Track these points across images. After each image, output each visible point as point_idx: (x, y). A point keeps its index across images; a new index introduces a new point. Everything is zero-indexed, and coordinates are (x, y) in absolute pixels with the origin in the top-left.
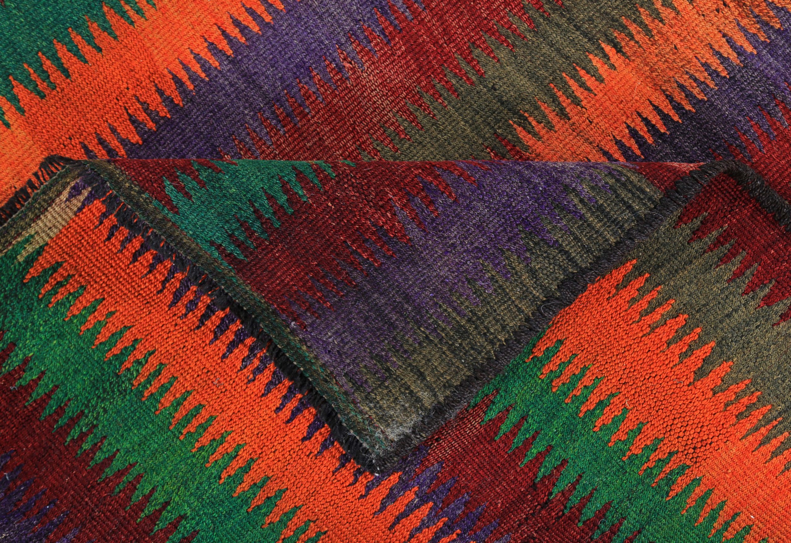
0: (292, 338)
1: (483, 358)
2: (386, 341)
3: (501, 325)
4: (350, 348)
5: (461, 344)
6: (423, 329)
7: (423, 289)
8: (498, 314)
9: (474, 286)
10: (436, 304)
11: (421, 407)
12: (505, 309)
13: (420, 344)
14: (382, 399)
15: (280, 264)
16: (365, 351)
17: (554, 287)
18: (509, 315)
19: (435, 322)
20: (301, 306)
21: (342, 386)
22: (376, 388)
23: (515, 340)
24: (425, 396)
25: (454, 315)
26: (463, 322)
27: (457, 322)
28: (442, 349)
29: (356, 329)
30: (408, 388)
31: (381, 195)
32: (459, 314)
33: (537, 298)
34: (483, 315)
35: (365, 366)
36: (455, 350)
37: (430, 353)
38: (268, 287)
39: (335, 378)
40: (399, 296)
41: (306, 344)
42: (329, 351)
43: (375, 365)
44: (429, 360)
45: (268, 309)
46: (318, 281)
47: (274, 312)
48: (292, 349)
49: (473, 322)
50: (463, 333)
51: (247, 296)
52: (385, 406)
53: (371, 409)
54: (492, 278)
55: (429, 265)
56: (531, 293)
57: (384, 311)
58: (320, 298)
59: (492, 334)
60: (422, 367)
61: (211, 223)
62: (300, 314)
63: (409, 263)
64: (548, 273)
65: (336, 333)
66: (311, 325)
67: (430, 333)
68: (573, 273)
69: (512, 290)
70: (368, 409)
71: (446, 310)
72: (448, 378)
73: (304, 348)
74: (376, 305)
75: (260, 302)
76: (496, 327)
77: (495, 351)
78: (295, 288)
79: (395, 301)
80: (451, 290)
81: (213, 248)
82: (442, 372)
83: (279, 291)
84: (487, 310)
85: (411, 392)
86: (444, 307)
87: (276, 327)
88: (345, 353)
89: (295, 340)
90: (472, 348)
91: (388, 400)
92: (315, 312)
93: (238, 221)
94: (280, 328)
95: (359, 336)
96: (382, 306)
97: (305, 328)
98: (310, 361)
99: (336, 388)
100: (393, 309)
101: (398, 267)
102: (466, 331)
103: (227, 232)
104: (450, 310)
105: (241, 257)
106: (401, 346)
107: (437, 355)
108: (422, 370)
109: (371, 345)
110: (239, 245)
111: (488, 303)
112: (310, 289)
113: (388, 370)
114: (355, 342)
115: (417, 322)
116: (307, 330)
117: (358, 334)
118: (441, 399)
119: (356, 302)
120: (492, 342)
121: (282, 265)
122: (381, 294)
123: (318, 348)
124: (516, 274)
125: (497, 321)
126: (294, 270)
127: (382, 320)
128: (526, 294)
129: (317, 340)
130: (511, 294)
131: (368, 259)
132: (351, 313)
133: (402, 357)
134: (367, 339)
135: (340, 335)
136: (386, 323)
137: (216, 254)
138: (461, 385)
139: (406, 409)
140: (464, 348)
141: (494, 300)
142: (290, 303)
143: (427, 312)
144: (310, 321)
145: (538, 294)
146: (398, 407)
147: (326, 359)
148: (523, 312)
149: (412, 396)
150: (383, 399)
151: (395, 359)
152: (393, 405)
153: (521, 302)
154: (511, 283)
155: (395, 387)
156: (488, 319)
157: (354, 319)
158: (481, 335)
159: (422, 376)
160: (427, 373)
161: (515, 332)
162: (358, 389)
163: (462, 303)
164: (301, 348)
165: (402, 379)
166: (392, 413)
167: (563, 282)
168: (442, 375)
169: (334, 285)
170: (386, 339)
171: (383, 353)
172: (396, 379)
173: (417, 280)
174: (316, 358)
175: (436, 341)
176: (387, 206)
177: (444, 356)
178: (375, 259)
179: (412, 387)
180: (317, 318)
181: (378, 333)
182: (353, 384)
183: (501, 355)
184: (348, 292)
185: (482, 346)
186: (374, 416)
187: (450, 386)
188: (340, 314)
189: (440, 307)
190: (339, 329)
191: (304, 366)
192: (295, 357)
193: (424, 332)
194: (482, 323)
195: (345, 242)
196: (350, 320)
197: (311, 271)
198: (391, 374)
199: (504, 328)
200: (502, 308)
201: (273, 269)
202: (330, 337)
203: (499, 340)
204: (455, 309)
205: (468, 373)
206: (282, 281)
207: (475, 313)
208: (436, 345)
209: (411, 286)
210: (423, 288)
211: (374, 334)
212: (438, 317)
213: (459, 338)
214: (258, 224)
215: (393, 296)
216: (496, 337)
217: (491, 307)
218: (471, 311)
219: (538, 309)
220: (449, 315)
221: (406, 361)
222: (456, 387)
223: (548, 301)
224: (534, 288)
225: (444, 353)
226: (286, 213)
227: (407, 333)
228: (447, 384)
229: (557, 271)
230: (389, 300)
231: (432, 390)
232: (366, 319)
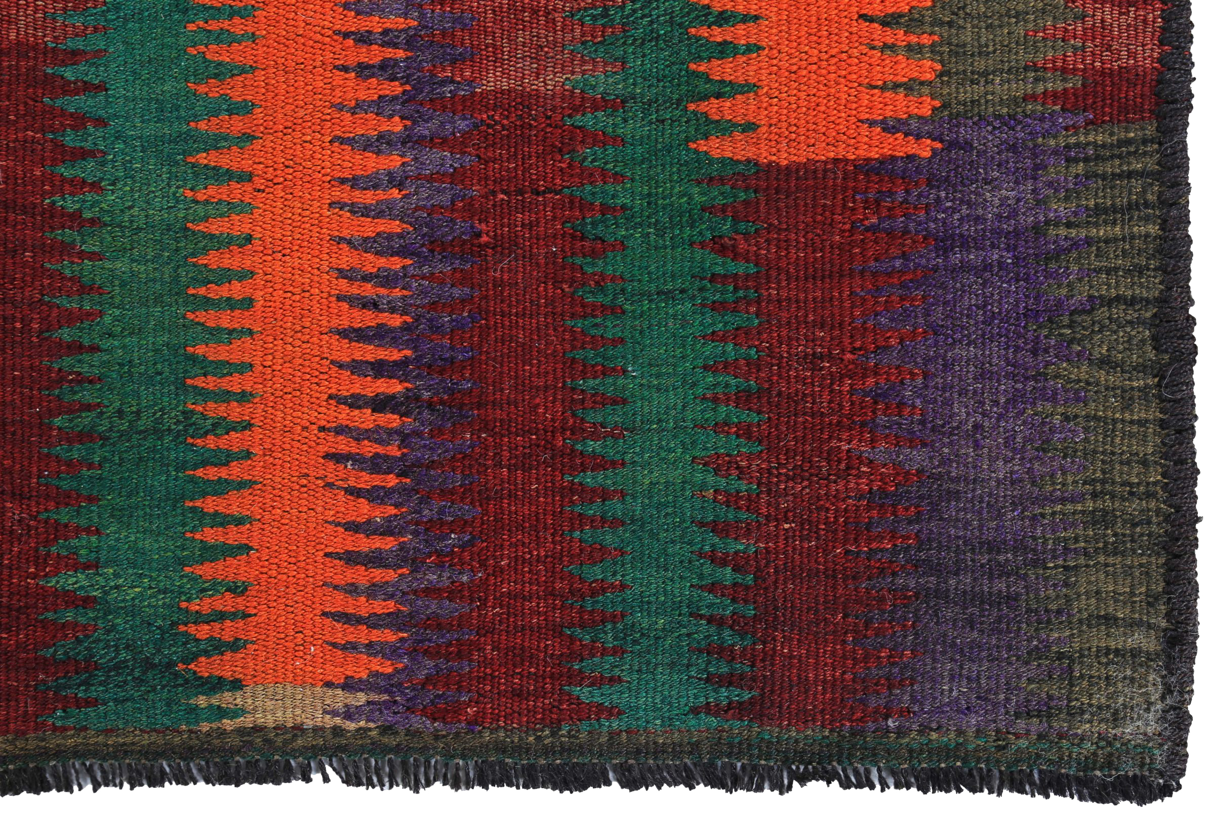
0: (907, 740)
1: (1159, 524)
2: (1024, 626)
3: (1138, 462)
4: (989, 678)
5: (1115, 535)
6: (1052, 565)
7: (1000, 516)
8: (1121, 454)
9: (1056, 449)
10: (1034, 518)
11: (1148, 658)
12: (1122, 439)
13: (1066, 584)
14: (1090, 696)
15: (800, 661)
16: (1010, 664)
17: (1152, 355)
18: (1134, 442)
19: (1057, 540)
20: (878, 693)
21: (1028, 733)
22: (1071, 692)
23: (1175, 464)
24: (1138, 639)
25: (1069, 507)
26: (1090, 505)
27: (1083, 512)
28: (1098, 563)
29: (971, 648)
30: (1108, 651)
31: (831, 456)
32: (1073, 500)
33: (1145, 388)
34: (1104, 472)
35: (1030, 681)
36: (1116, 548)
37: (1089, 583)
38: (815, 706)
39: (1009, 733)
40: (981, 553)
41: (931, 730)
42: (968, 708)
43: (1039, 665)
44: (1098, 592)
45: (844, 737)
46: (865, 636)
47: (853, 734)
48: (921, 751)
49: (1101, 492)
50: (1103, 519)
51: (801, 745)
52: (1103, 700)
53: (1090, 722)
54: (1066, 418)
55: (975, 480)
56: (1132, 389)
57: (983, 592)
58: (890, 656)
59: (1138, 484)
60: (1098, 608)
61: (671, 687)
62: (887, 703)
63: (949, 501)
64: (1126, 345)
65: (952, 678)
66: (914, 700)
67: (1065, 560)
68: (1155, 315)
69: (1106, 409)
70: (1088, 726)
71: (1054, 514)
72: (1143, 589)
73: (934, 736)
74: (965, 592)
75: (824, 737)
76: (1135, 471)
77: (1164, 502)
78: (848, 676)
79: (982, 566)
80: (1034, 483)
81: (703, 715)
82: (1128, 590)
83: (833, 699)
84: (1103, 462)
85: (1117, 652)
86: (1048, 510)
87: (875, 749)
88: (989, 691)
89: (913, 739)
90: (1134, 525)
91: (1099, 689)
92: (902, 680)
93: (700, 651)
94: (880, 744)
95: (984, 654)
96: (973, 587)
97: (909, 712)
98: (958, 744)
99: (1023, 743)
100: (991, 579)
101: (941, 519)
102: (1105, 512)
103: (700, 679)
104: (1058, 508)
105: (747, 696)
106: (1047, 611)
107: (1102, 577)
108: (1103, 613)
109: (1009, 648)
110: (729, 681)
111: (1095, 452)
112: (866, 658)
113: (1060, 656)
114: (986, 664)
115: (1035, 563)
116: (914, 713)
117: (980, 651)
118: (1164, 624)
119: (937, 615)
120: (1149, 495)
121: (804, 659)
122: (957, 574)
123: (950, 718)
124: (1088, 383)
125: (1128, 463)
126: (825, 652)
127: (990, 605)
128: (1127, 395)
129: (939, 710)
130: (1110, 414)
131: (895, 545)
132: (945, 635)
133: (1061, 623)
134: (998, 647)
135: (960, 675)
136: (999, 603)
137: (713, 721)
138: (1168, 583)
139: (1132, 680)
140: (1124, 535)
141: (1097, 441)
142: (861, 701)
143: (1035, 539)
144: (906, 697)
145: (1142, 382)
146: (1120, 685)
147: (974, 722)
148: (1147, 421)
149: (1123, 656)
150: (1091, 694)
151: (1056, 635)
152: (1111, 689)
153: (1132, 411)
154: (1094, 401)
155: (1091, 667)
156: (1115, 472)
157: (956, 638)
158: (1127, 499)
159: (1109, 620)
160: (1111, 610)
161: (1165, 456)
162: (1049, 716)
163: (1064, 485)
164: (930, 740)
165: (1090, 648)
166: (1121, 700)
167: (1154, 338)
168: (1132, 594)
169: (890, 623)
170: (1019, 622)
171: (1035, 643)
172: (1082, 656)
173: (980, 512)
174: (960, 732)
175: (1082, 561)
176: (852, 462)
177: (1111, 569)
178: (902, 537)
179: (1113, 645)
180: (912, 685)
181: (1004, 626)
182: (1038, 716)
183: (1176, 500)
184: (917, 610)
185: (1143, 510)
186: (1103, 726)
187: (1156, 599)
188: (934, 651)
189: (1043, 516)
190: (951, 670)
191: (957, 758)
192: (935, 758)
193: (1056, 567)
194: (1113, 483)
195: (847, 552)
196: (953, 645)
197: (846, 633)
198: (1070, 658)
199: (1144, 463)
200: (1118, 440)
201: (799, 678)
202: (951, 690)
203: (1155, 483)
204: (1063, 500)
205: (1162, 561)
206: (825, 681)
207: (1093, 480)
208: (1087, 566)
209: (981, 527)
210: (998, 516)
211: (1000, 632)
212: (1054, 531)
213: (1106, 528)
214: (727, 633)
215: (973, 560)
216: (1148, 484)
217: (1103, 453)
218: (1085, 483)
219: (1163, 400)
220: (1064, 515)
221: (1070, 623)
222: (1165, 592)
223: (1163, 378)
224: (1130, 379)
225: (1106, 565)
226: (747, 588)
227: (1038, 590)
228: (1150, 600)
229: (1133, 333)
230: (973, 572)
231: (1139, 624)
232: (971, 623)
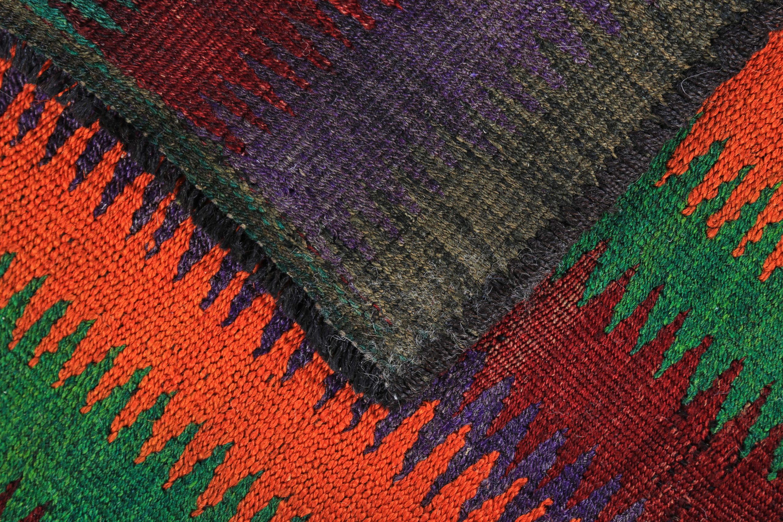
0: (221, 170)
1: (575, 185)
2: (395, 166)
3: (607, 121)
4: (330, 182)
5: (533, 163)
6: (461, 140)
7: (457, 65)
8: (600, 103)
9: (552, 53)
10: (483, 91)
11: (466, 283)
12: (612, 92)
13: (457, 166)
14: (395, 271)
15: (185, 34)
16: (357, 186)
17: (704, 43)
18: (620, 101)
19: (484, 125)
20: (232, 111)
21: (319, 253)
22: (383, 253)
23: (635, 149)
24: (472, 261)
25: (518, 109)
26: (535, 122)
27: (525, 121)
28: (498, 173)
29: (338, 146)
30: (441, 249)
32: (526, 106)
33: (672, 66)
34: (572, 105)
35: (360, 214)
36: (523, 173)
37: (476, 182)
38: (168, 78)
39: (306, 239)
40: (413, 80)
41: (248, 181)
42: (292, 191)
43: (378, 210)
44: (475, 196)
45: (172, 120)
46: (260, 62)
47: (183, 125)
48: (223, 190)
49: (554, 119)
50: (536, 142)
51: (130, 97)
52: (401, 284)
53: (375, 291)
54: (586, 35)
55: (465, 20)
56: (661, 58)
57: (387, 111)
58: (267, 94)
59: (590, 139)
60: (464, 209)
62: (233, 126)
63: (428, 18)
64: (693, 18)
65: (302, 155)
66: (255, 144)
67: (475, 146)
68: (740, 14)
69: (624, 55)
70: (369, 291)
71: (502, 102)
72: (514, 226)
73: (245, 187)
74: (372, 100)
75: (155, 106)
76: (597, 127)
77: (597, 172)
78: (218, 78)
79: (406, 91)
80: (509, 64)
81: (56, 11)
82: (501, 215)
83: (189, 84)
84: (580, 96)
85: (447, 256)
86: (499, 95)
87: (189, 152)
88: (322, 192)
89: (227, 175)
90: (555, 169)
91: (406, 272)
92: (260, 120)
94: (197, 153)
95: (344, 160)
96: (383, 101)
97: (243, 150)
98: (258, 211)
99: (309, 257)
100: (404, 106)
101: (408, 28)
102: (542, 138)
104: (509, 100)
105: (111, 26)
106: (424, 172)
107: (491, 186)
108: (464, 215)
109: (368, 174)
111: (581, 82)
112: (247, 77)
113: (401, 218)
114: (338, 169)
115: (449, 127)
116: (247, 155)
117: (342, 155)
118: (503, 265)
119: (333, 97)
120: (590, 155)
121: (190, 36)
122: (379, 80)
123: (270, 186)
124: (631, 23)
125: (599, 115)
126: (214, 45)
127: (384, 127)
128: (651, 60)
129: (267, 171)
130: (622, 63)
131: (349, 16)
132: (326, 118)
133: (426, 192)
134: (360, 164)
135: (310, 159)
136: (393, 132)
137: (63, 22)
138: (537, 238)
139: (439, 287)
140: (539, 169)
141: (591, 75)
142: (212, 105)
143: (467, 107)
144: (251, 137)
145: (673, 59)
146: (425, 283)
147: (287, 205)
148: (646, 94)
149: (449, 264)
150: (396, 271)
151: (413, 198)
152: (415, 281)
153: (641, 77)
154: (621, 41)
155: (416, 248)
156: (582, 113)
157: (333, 128)
158: (569, 144)
159: (464, 225)
160: (473, 219)
161: (633, 134)
162: (349, 256)
163: (530, 86)
164: (238, 188)
165: (429, 234)
166: (414, 295)
167: (720, 31)
168: (501, 221)
169: (290, 68)
170: (394, 161)
171: (391, 189)
172: (417, 234)
173: (444, 48)
174: (268, 204)
175: (487, 160)
177: (503, 186)
178: (362, 14)
179: (448, 247)
180: (264, 131)
181: (380, 152)
182: (340, 248)
183: (608, 179)
184: (319, 79)
185: (574, 163)
186: (381, 303)
187: (517, 241)
188: (305, 121)
189: (491, 95)
190: (306, 149)
191: (247, 220)
192: (229, 205)
193: (463, 145)
194: (571, 120)
196: (325, 131)
197: (246, 45)
198: (407, 226)
199: (611, 127)
200: (607, 90)
201: (174, 45)
202: (291, 164)
203: (604, 150)
204: (518, 98)
205: (550, 215)
206: (194, 66)
207: (558, 104)
208: (487, 167)
209: (433, 61)
210: (457, 63)
211: (372, 155)
212: (488, 115)
213: (530, 152)
215: (402, 81)
216: (598, 145)
217: (586, 89)
218: (549, 100)
219: (675, 88)
220: (508, 110)
221: (433, 199)
222: (529, 242)
223: (693, 70)
224: (666, 48)
225: (503, 181)
227: (432, 148)
228: (511, 238)
229: (708, 13)
230: (395, 89)
231: (485, 249)
232: (355, 128)
